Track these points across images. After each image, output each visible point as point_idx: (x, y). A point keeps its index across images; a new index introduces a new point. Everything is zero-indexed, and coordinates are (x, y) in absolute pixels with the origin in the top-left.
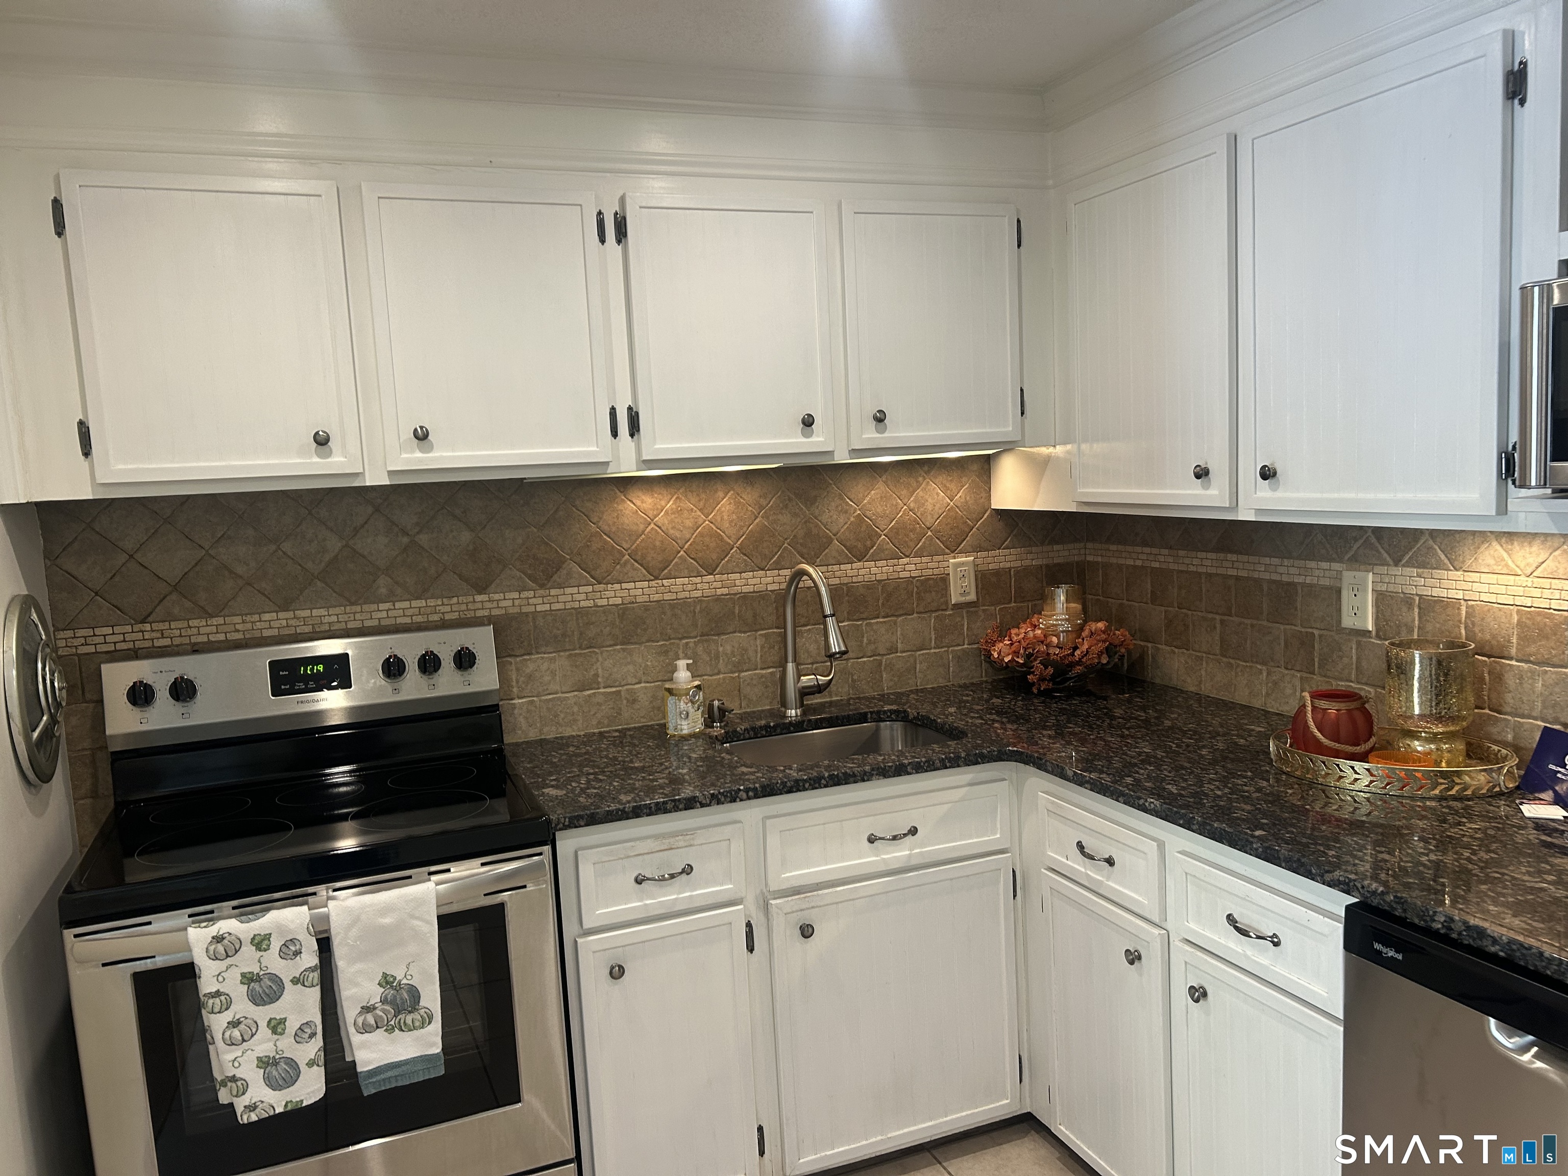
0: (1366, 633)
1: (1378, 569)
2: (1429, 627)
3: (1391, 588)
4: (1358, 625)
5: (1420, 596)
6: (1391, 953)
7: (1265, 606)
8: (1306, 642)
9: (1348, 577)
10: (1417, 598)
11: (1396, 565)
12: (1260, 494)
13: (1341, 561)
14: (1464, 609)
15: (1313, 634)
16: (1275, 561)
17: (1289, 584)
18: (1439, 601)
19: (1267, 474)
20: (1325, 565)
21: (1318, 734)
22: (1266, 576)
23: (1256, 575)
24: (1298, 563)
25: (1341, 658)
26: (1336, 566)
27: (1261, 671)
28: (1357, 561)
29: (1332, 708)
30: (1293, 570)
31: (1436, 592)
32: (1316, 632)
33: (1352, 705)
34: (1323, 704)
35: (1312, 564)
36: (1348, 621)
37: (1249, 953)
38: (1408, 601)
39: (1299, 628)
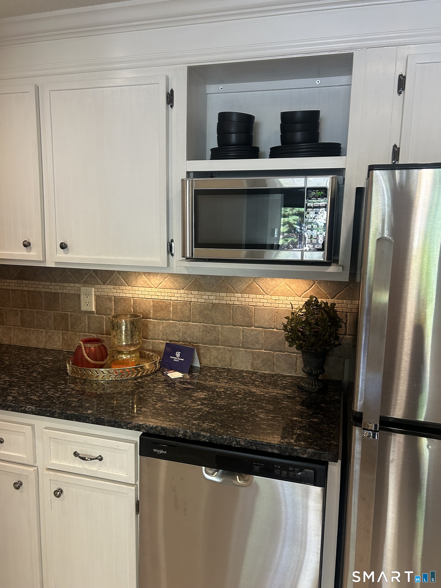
0: (92, 312)
1: (96, 286)
2: (119, 308)
3: (102, 294)
4: (88, 309)
5: (115, 297)
6: (161, 452)
7: (43, 303)
8: (64, 318)
9: (83, 289)
10: (113, 297)
11: (104, 284)
12: (59, 255)
13: (79, 283)
14: (132, 301)
15: (68, 314)
16: (48, 283)
17: (55, 293)
18: (122, 298)
19: (63, 246)
20: (72, 285)
21: (89, 359)
22: (44, 290)
23: (38, 290)
24: (59, 284)
25: (81, 323)
26: (77, 285)
27: (42, 332)
28: (87, 283)
29: (92, 347)
30: (57, 287)
31: (121, 295)
32: (69, 313)
33: (100, 344)
34: (88, 345)
35: (66, 284)
36: (84, 308)
37: (86, 467)
38: (109, 298)
39: (61, 312)
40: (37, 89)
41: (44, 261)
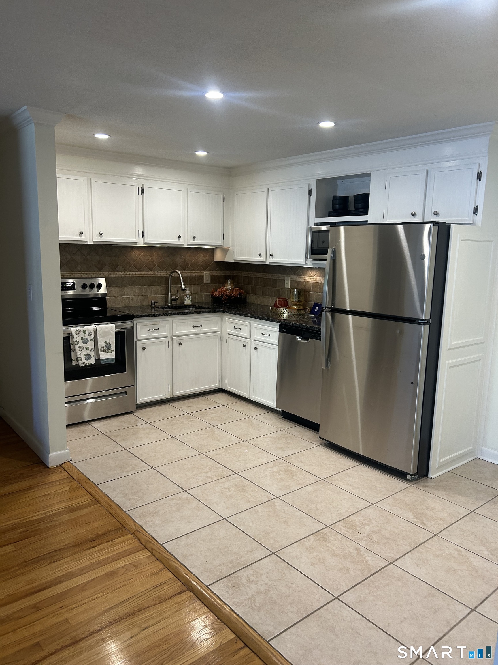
0: (289, 288)
1: (292, 276)
2: (299, 287)
3: (293, 279)
4: (288, 287)
5: (298, 281)
6: (285, 330)
7: (271, 284)
8: (278, 291)
9: (286, 277)
10: (297, 281)
11: (294, 275)
12: (270, 259)
13: (285, 274)
14: (304, 283)
15: (280, 290)
16: (273, 275)
17: (276, 279)
18: (301, 282)
19: (271, 255)
20: (282, 275)
21: (278, 305)
22: (272, 278)
23: (270, 278)
24: (278, 275)
25: (284, 294)
26: (284, 275)
27: (270, 298)
28: (288, 275)
29: (281, 300)
30: (277, 277)
31: (300, 280)
32: (280, 289)
33: (285, 300)
34: (279, 300)
35: (280, 275)
36: (286, 286)
37: (265, 339)
38: (296, 282)
39: (277, 288)
40: (268, 190)
41: (265, 262)
